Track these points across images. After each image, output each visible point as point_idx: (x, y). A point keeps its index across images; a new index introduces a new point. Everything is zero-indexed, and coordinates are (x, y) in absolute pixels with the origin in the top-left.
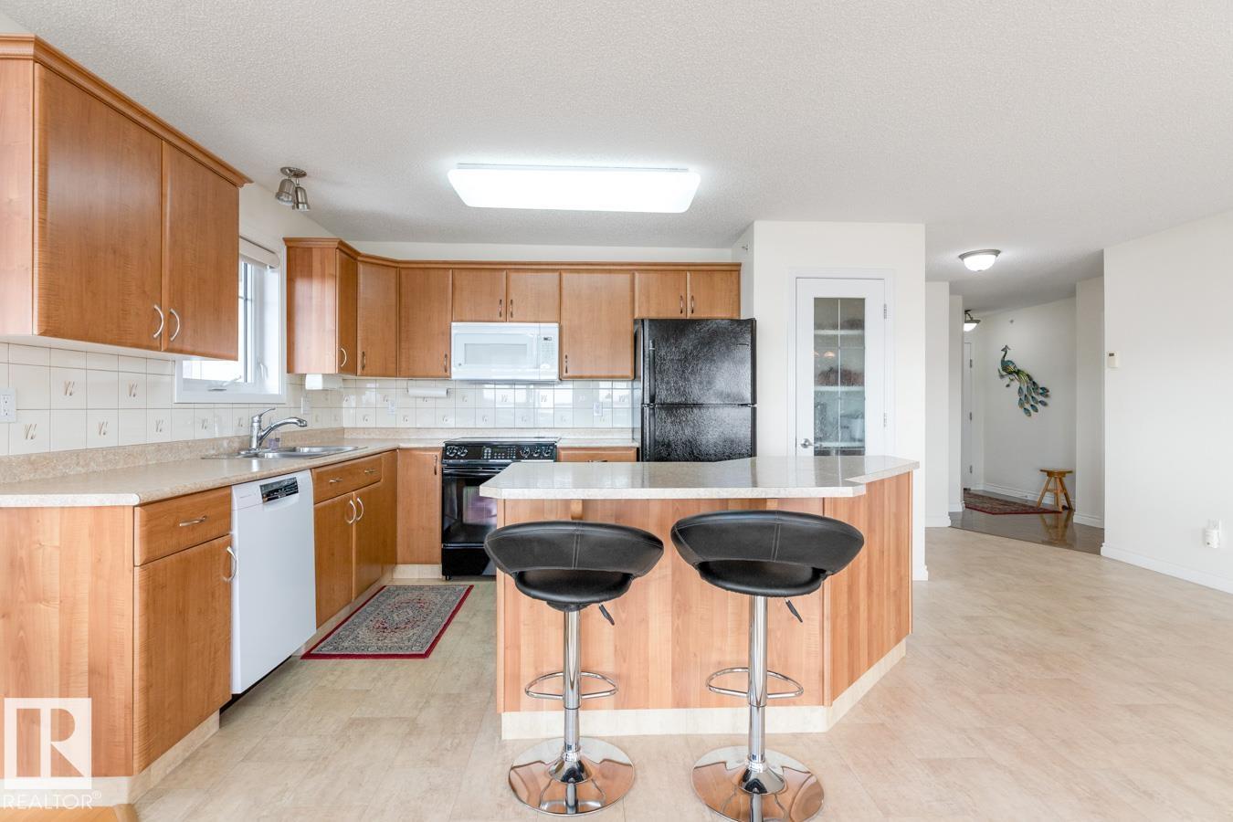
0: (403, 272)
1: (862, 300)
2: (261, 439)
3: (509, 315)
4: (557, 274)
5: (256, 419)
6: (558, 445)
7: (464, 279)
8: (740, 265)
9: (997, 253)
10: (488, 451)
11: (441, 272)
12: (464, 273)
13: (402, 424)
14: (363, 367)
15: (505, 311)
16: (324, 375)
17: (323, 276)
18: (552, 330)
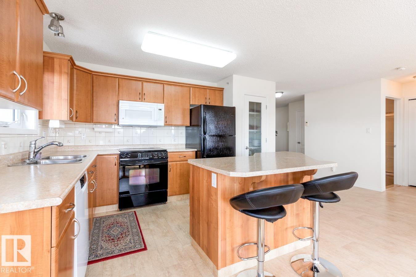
0: (94, 77)
1: (260, 103)
2: (36, 153)
3: (143, 99)
4: (162, 85)
5: (34, 142)
6: (168, 151)
7: (123, 82)
8: (223, 89)
9: (282, 93)
10: (139, 154)
11: (113, 79)
12: (123, 80)
13: (87, 143)
14: (76, 118)
15: (141, 97)
16: (60, 121)
17: (60, 73)
18: (162, 106)
